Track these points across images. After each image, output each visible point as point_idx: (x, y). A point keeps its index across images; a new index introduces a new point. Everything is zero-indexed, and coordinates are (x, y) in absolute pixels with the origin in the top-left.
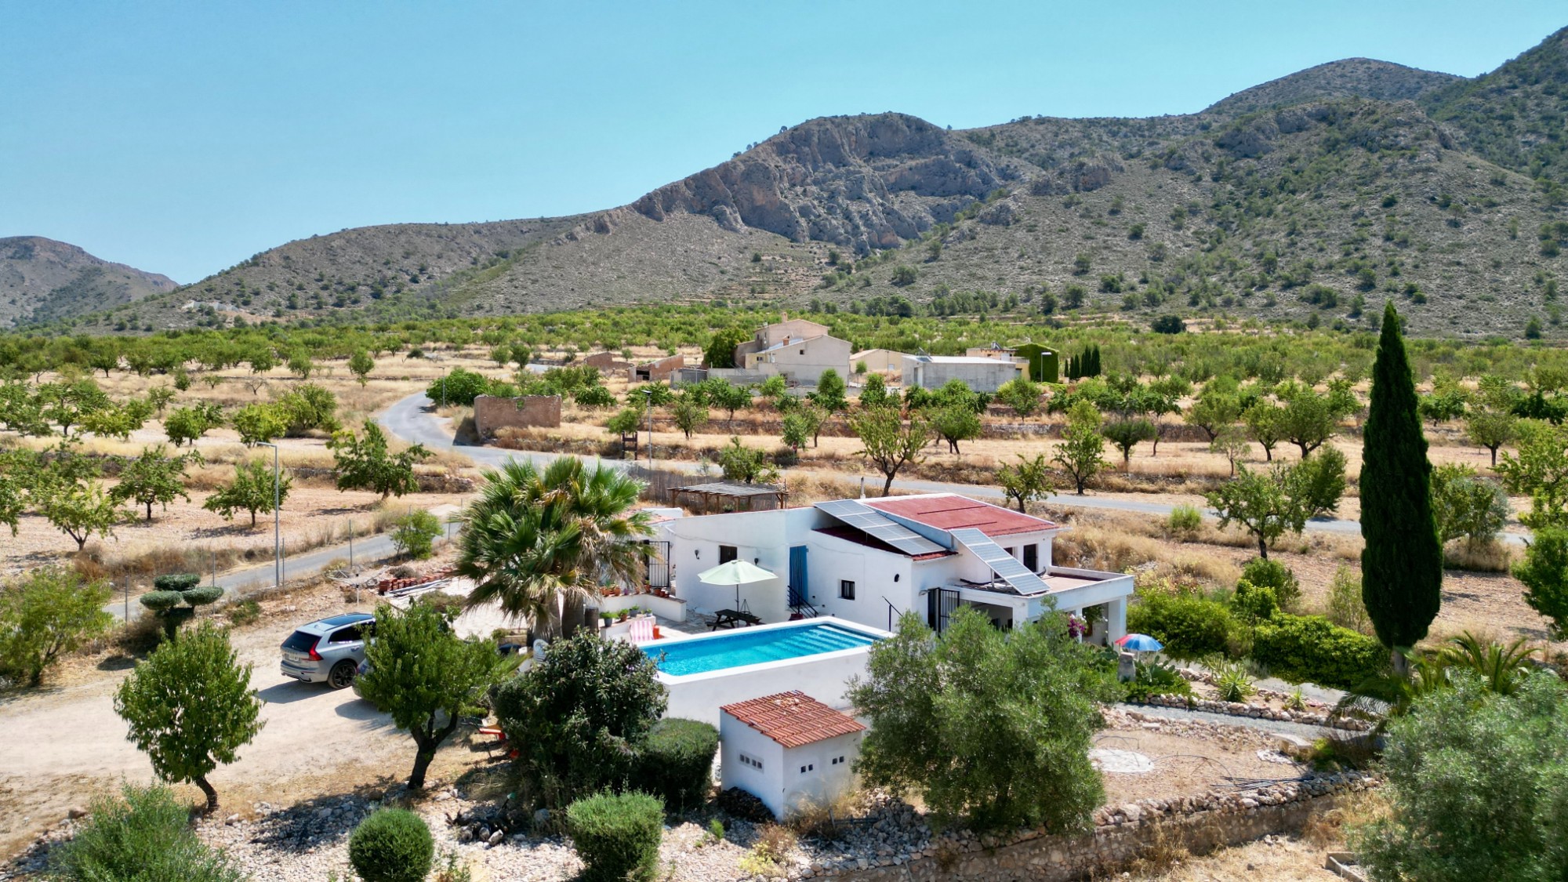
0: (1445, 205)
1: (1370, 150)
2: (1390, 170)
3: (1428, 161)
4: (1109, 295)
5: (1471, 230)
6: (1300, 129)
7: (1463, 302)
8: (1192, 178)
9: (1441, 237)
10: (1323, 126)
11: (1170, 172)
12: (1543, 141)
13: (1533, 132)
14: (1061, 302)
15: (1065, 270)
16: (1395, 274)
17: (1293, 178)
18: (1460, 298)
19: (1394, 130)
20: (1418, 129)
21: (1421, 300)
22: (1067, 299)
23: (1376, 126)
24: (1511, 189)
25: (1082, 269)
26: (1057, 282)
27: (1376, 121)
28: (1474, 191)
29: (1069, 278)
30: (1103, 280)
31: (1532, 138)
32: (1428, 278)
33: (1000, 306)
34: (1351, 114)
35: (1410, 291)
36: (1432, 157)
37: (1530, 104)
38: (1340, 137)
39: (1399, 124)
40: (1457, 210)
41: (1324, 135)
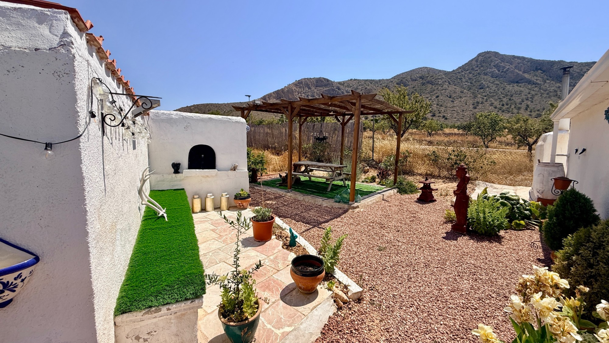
0: (450, 97)
1: (432, 85)
2: (437, 89)
3: (446, 87)
5: (457, 103)
6: (415, 80)
7: (456, 119)
9: (450, 104)
12: (469, 84)
13: (467, 82)
16: (440, 113)
19: (438, 80)
20: (443, 80)
21: (446, 119)
23: (434, 79)
24: (465, 94)
27: (433, 78)
28: (457, 94)
31: (466, 83)
32: (447, 114)
34: (428, 77)
35: (444, 117)
36: (447, 86)
37: (466, 76)
38: (425, 82)
39: (439, 79)
40: (453, 98)
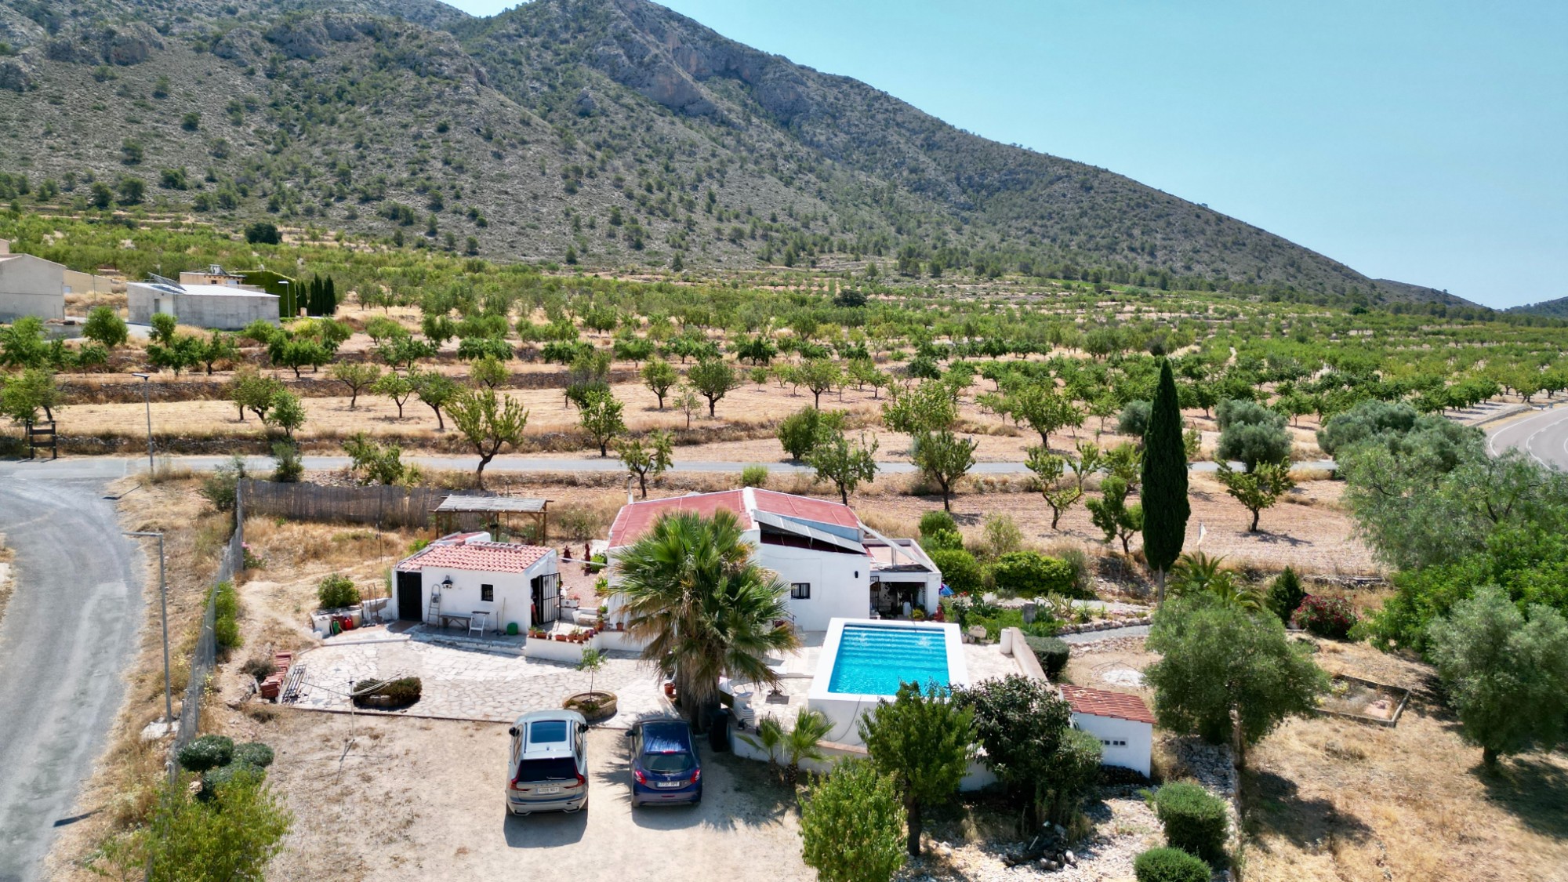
0: (489, 137)
1: (419, 74)
2: (439, 96)
3: (469, 93)
4: (173, 192)
5: (511, 163)
7: (515, 229)
8: (244, 69)
9: (488, 166)
10: (370, 40)
11: (218, 59)
12: (546, 89)
13: (538, 80)
14: (118, 196)
15: (110, 156)
16: (458, 197)
17: (349, 88)
18: (512, 224)
19: (437, 58)
20: (459, 62)
21: (482, 224)
22: (124, 192)
24: (535, 131)
25: (133, 157)
26: (106, 170)
27: (421, 47)
28: (509, 127)
29: (118, 167)
30: (163, 173)
31: (537, 85)
32: (484, 203)
33: (33, 193)
34: (397, 35)
35: (474, 215)
36: (473, 91)
37: (533, 54)
39: (441, 53)
40: (499, 143)
41: (373, 50)
